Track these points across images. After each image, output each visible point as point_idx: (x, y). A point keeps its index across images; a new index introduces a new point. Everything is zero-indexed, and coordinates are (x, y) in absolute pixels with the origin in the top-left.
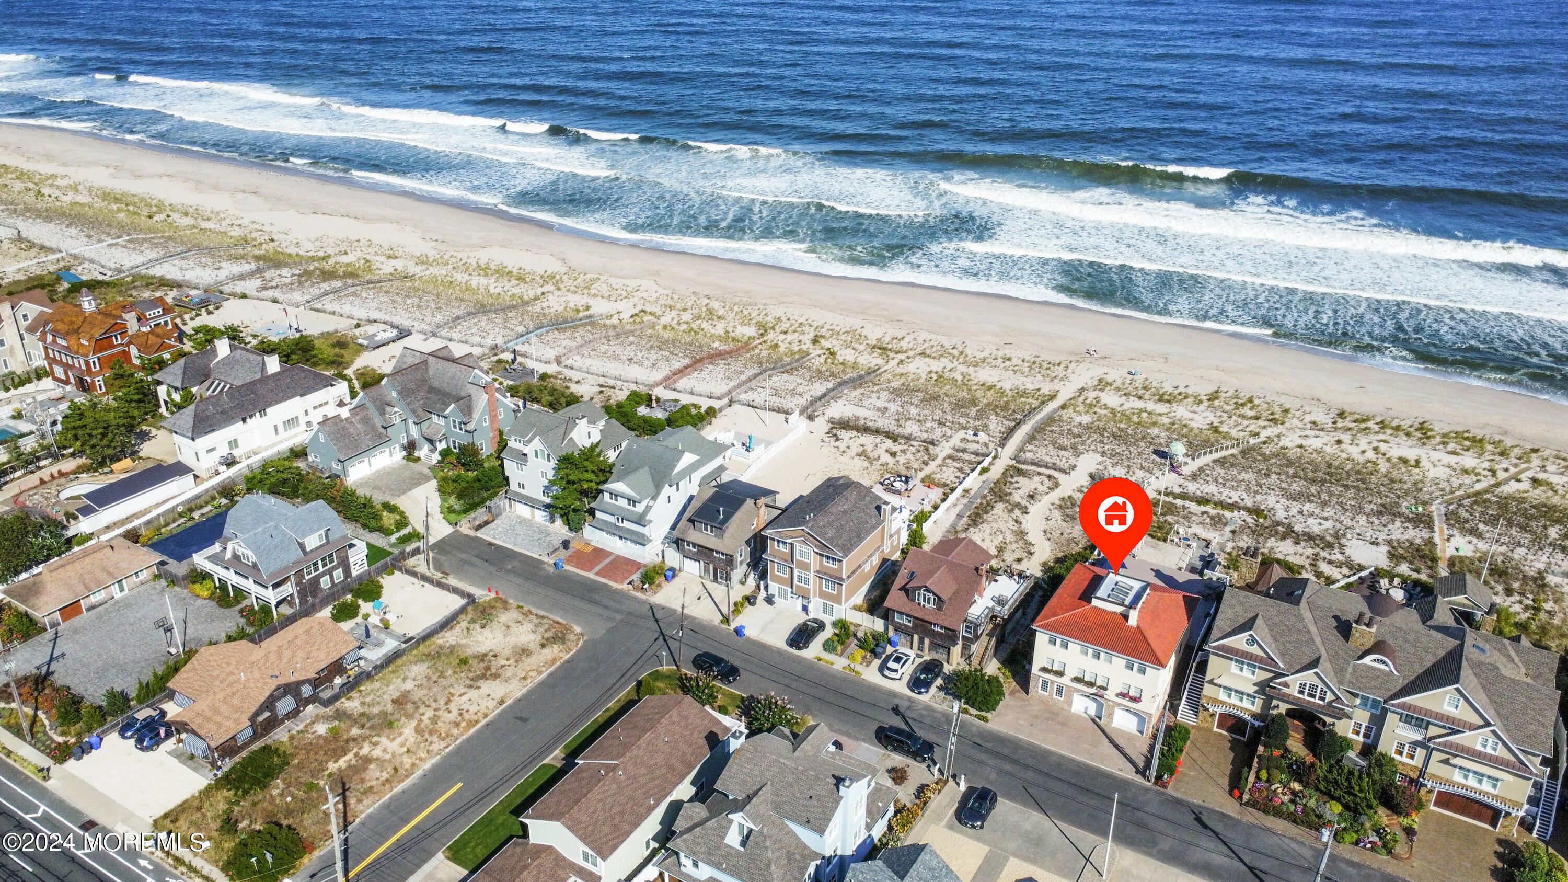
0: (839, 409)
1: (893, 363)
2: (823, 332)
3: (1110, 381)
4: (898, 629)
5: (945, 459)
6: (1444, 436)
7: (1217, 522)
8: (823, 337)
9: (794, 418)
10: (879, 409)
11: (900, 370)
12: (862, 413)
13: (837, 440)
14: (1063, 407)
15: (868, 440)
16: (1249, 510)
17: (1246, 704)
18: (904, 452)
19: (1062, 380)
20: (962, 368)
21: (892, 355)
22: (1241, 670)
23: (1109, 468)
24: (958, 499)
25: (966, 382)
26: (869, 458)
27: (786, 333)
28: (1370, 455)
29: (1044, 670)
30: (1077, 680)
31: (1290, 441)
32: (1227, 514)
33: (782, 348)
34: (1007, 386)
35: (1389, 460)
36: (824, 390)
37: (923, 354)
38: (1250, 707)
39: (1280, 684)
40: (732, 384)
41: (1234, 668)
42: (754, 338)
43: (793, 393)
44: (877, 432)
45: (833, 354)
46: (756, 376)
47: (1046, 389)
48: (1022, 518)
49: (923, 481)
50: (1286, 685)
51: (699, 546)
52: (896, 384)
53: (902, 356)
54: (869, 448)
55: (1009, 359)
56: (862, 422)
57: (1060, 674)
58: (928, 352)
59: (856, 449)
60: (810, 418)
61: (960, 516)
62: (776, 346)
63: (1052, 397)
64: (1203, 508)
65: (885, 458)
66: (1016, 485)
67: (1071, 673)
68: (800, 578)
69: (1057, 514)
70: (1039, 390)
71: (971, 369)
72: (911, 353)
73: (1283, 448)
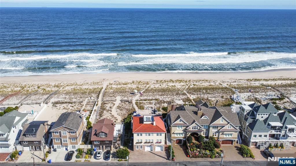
0: (53, 100)
1: (61, 89)
2: (39, 85)
3: (112, 83)
4: (95, 146)
5: (86, 105)
6: (175, 81)
7: (150, 103)
8: (40, 86)
9: (42, 104)
10: (64, 98)
11: (64, 89)
12: (60, 99)
13: (56, 107)
14: (106, 89)
15: (65, 105)
16: (155, 100)
17: (181, 136)
18: (75, 105)
19: (102, 85)
20: (79, 87)
21: (60, 87)
22: (179, 128)
23: (123, 98)
24: (94, 112)
25: (81, 89)
26: (67, 109)
27: (29, 87)
28: (167, 86)
29: (137, 143)
30: (146, 143)
31: (152, 87)
32: (151, 101)
33: (30, 91)
34: (91, 88)
35: (170, 86)
36: (47, 97)
37: (67, 85)
38: (182, 136)
39: (189, 128)
40: (20, 101)
41: (177, 128)
42: (21, 90)
43: (39, 99)
44: (66, 103)
45: (44, 89)
46: (26, 97)
47: (100, 87)
48: (111, 112)
49: (83, 111)
50: (190, 128)
51: (28, 141)
52: (65, 92)
53: (63, 87)
54: (66, 107)
55: (88, 83)
56: (61, 101)
57: (141, 143)
58: (69, 85)
59: (62, 108)
60: (46, 103)
61: (96, 116)
62: (28, 90)
63: (102, 88)
64: (146, 102)
65: (71, 108)
66: (106, 106)
67: (143, 142)
68: (64, 141)
69: (118, 110)
70: (98, 87)
71: (81, 86)
72: (65, 86)
73: (152, 88)
